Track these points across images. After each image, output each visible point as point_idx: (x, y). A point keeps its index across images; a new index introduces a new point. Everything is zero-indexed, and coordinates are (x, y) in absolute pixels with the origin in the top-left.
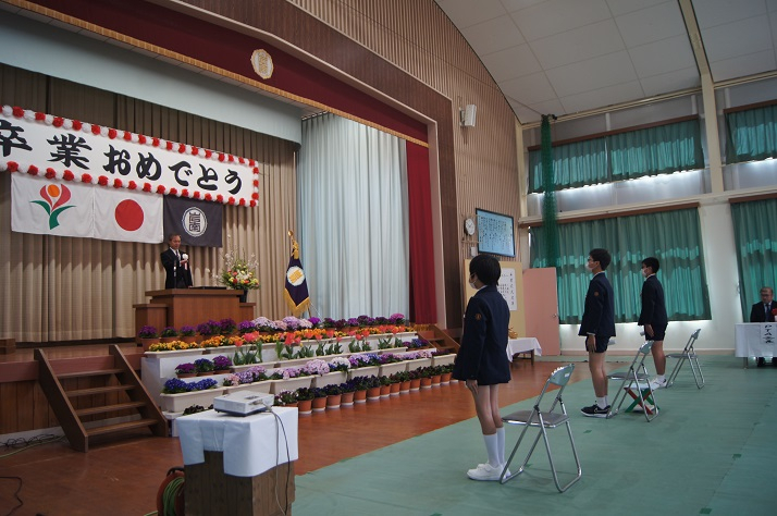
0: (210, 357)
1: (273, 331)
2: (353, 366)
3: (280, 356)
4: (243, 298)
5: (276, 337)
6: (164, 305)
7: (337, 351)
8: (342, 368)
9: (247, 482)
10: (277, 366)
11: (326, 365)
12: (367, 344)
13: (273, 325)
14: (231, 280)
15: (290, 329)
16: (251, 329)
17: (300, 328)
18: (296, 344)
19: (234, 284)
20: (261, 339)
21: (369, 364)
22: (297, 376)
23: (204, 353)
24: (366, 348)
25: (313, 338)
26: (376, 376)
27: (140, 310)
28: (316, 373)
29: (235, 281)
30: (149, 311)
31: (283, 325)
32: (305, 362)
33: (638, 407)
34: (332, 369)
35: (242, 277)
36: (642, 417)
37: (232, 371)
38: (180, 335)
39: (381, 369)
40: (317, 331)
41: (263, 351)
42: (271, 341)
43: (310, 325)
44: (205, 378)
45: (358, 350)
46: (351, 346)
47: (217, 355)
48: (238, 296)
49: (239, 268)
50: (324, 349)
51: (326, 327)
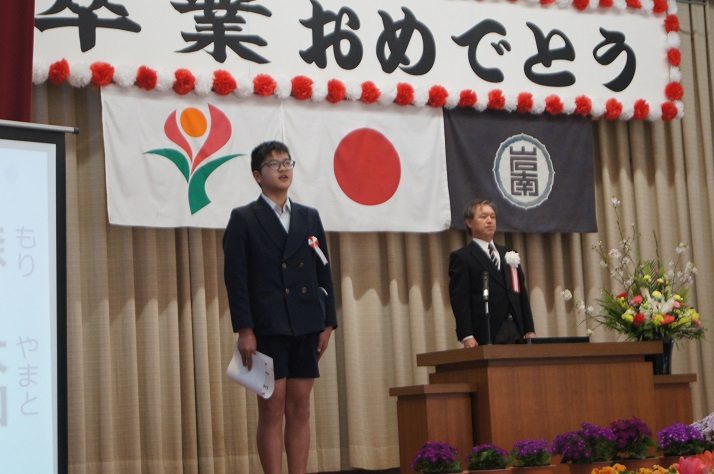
4: (660, 363)
6: (464, 388)
14: (629, 315)
16: (692, 445)
19: (635, 328)
27: (408, 401)
29: (639, 318)
30: (431, 404)
35: (656, 308)
38: (512, 463)
48: (648, 358)
49: (646, 284)
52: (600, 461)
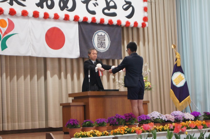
1: (164, 122)
5: (167, 127)
6: (82, 104)
15: (177, 121)
16: (147, 121)
17: (185, 120)
18: (183, 133)
20: (155, 129)
23: (114, 138)
25: (196, 128)
27: (66, 107)
30: (72, 108)
31: (172, 118)
38: (95, 125)
40: (199, 123)
41: (157, 138)
42: (163, 130)
43: (192, 117)
50: (205, 136)
51: (205, 119)
52: (120, 125)
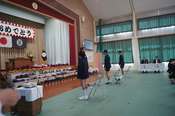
0: (24, 74)
1: (39, 68)
2: (57, 75)
3: (40, 73)
4: (31, 60)
5: (39, 69)
6: (12, 62)
7: (53, 72)
8: (54, 75)
9: (31, 102)
10: (39, 76)
11: (51, 75)
12: (60, 70)
13: (38, 66)
14: (29, 56)
15: (43, 67)
16: (33, 67)
17: (45, 67)
18: (44, 70)
19: (29, 57)
20: (36, 70)
21: (61, 74)
22: (44, 78)
23: (22, 73)
24: (60, 71)
25: (48, 69)
26: (62, 77)
27: (7, 63)
28: (48, 77)
29: (30, 56)
30: (9, 64)
31: (41, 66)
32: (46, 74)
33: (117, 82)
34: (52, 76)
35: (31, 55)
36: (118, 84)
37: (29, 77)
38: (16, 69)
39: (63, 75)
40: (49, 67)
41: (36, 72)
42: (38, 70)
43: (47, 66)
44: (22, 79)
45: (58, 71)
46: (56, 70)
47: (25, 74)
48: (30, 60)
49: (30, 53)
50: (50, 71)
51: (51, 66)
52: (25, 69)
